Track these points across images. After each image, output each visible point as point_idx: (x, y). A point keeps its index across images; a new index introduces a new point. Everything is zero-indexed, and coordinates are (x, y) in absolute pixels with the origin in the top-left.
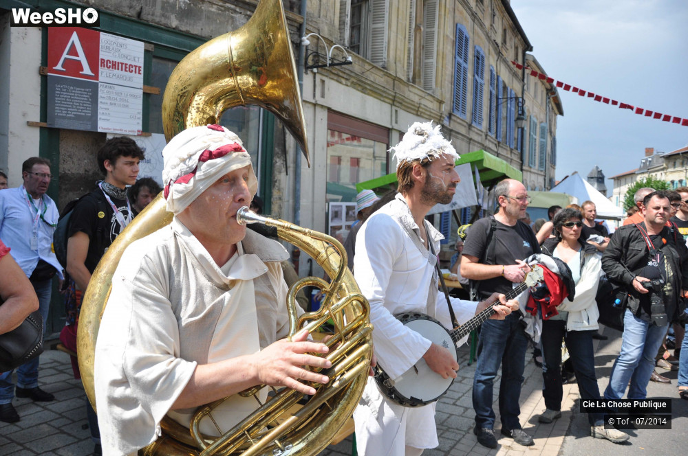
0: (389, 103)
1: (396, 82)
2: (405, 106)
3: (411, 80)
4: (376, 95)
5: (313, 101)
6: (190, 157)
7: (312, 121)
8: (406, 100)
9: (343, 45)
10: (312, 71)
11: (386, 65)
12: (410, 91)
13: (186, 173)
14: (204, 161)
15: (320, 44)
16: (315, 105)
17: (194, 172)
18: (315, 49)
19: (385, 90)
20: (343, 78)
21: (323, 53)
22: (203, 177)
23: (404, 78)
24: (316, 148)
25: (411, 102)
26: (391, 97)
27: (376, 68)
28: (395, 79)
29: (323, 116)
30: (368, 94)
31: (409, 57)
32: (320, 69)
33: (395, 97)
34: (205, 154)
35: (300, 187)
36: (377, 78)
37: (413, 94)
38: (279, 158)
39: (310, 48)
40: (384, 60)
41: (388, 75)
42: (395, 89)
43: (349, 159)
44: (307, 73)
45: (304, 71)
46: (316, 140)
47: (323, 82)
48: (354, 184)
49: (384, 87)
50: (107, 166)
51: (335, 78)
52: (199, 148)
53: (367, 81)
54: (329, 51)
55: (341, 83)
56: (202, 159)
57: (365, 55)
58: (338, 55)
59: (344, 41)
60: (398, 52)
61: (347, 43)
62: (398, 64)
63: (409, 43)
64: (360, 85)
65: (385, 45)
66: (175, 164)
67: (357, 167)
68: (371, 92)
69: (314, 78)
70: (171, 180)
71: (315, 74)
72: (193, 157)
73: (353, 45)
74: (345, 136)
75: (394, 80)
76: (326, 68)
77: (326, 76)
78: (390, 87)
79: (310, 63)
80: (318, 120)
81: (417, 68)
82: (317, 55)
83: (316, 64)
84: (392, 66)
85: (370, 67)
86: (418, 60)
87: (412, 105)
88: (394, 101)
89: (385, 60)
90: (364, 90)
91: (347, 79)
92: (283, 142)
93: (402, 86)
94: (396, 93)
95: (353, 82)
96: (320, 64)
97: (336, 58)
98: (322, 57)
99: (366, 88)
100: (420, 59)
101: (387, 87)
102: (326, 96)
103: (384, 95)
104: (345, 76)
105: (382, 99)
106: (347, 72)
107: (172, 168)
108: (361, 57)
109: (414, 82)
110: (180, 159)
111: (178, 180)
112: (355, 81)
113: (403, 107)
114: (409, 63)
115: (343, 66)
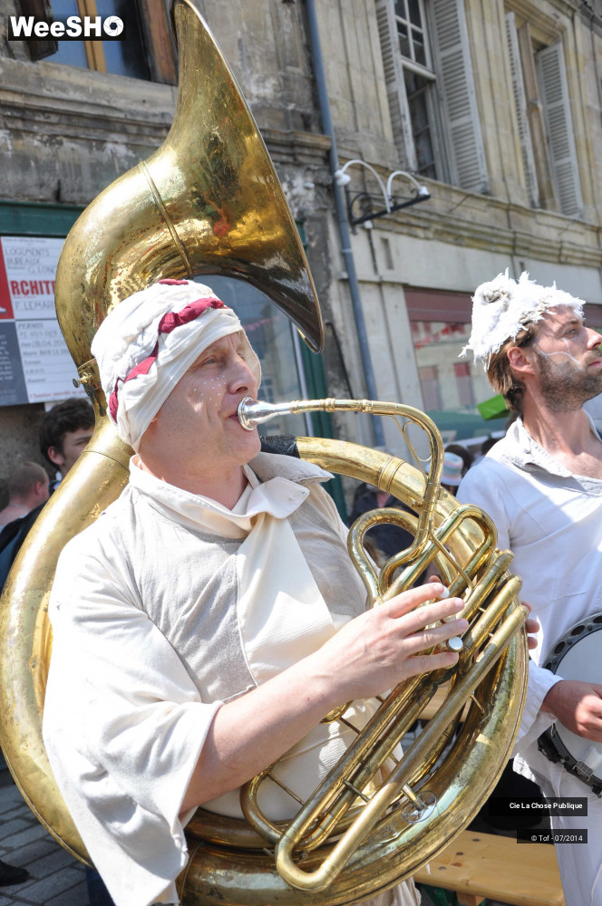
0: (507, 254)
1: (511, 213)
2: (534, 252)
3: (537, 204)
4: (481, 245)
5: (376, 279)
6: (143, 330)
7: (381, 314)
8: (535, 241)
9: (408, 170)
10: (363, 228)
11: (488, 188)
12: (539, 224)
13: (141, 359)
14: (168, 331)
15: (368, 177)
16: (380, 284)
17: (155, 353)
18: (360, 189)
19: (495, 232)
20: (418, 227)
21: (376, 191)
22: (171, 358)
23: (525, 204)
24: (396, 356)
25: (545, 243)
26: (507, 242)
27: (472, 196)
28: (509, 208)
29: (397, 300)
30: (468, 246)
31: (526, 163)
32: (376, 221)
33: (514, 240)
34: (167, 320)
35: (382, 429)
36: (478, 214)
37: (546, 228)
38: (336, 387)
39: (351, 188)
40: (483, 179)
41: (496, 204)
42: (513, 225)
43: (452, 367)
44: (354, 233)
45: (350, 230)
46: (394, 344)
47: (385, 242)
48: (467, 407)
49: (492, 228)
50: (55, 457)
51: (405, 230)
52: (155, 313)
53: (461, 224)
54: (386, 185)
55: (416, 236)
56: (164, 329)
57: (448, 179)
58: (401, 189)
59: (407, 164)
60: (506, 161)
61: (413, 164)
62: (509, 182)
63: (522, 138)
64: (449, 233)
65: (480, 152)
66: (120, 350)
67: (467, 378)
68: (470, 242)
69: (370, 238)
70: (118, 379)
71: (368, 231)
72: (147, 330)
73: (424, 167)
74: (437, 327)
75: (507, 210)
76: (387, 216)
77: (390, 231)
78: (502, 225)
79: (357, 213)
80: (390, 308)
81: (544, 180)
82: (366, 198)
83: (369, 214)
84: (499, 187)
85: (461, 198)
86: (542, 165)
87: (546, 246)
88: (514, 247)
89: (486, 179)
90: (458, 241)
91: (425, 228)
92: (338, 359)
93: (523, 218)
94: (515, 233)
95: (436, 232)
96: (375, 212)
97: (400, 195)
98: (375, 199)
99: (461, 236)
100: (546, 162)
101: (498, 226)
102: (395, 264)
103: (495, 240)
104: (422, 223)
105: (493, 248)
106: (424, 215)
107: (116, 360)
108: (441, 183)
109: (543, 206)
110: (125, 338)
111: (131, 375)
112: (440, 227)
113: (532, 255)
114: (527, 175)
115: (416, 206)
